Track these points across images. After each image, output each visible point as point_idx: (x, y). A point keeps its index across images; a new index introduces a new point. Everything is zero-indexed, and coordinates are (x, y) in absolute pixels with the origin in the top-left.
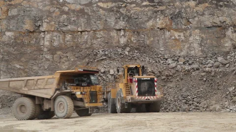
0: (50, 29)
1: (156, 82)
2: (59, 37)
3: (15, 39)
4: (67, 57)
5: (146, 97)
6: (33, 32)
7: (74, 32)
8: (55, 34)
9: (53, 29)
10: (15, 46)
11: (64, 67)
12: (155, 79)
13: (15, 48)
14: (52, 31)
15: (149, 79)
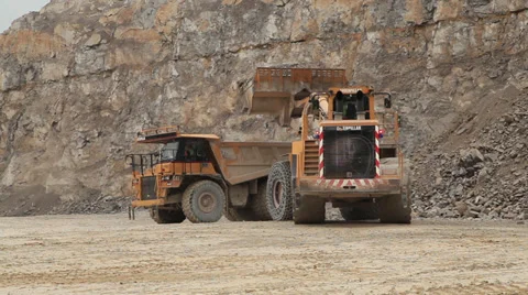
0: (450, 15)
1: (380, 136)
2: (468, 31)
3: (383, 46)
4: (471, 79)
5: (345, 182)
6: (424, 25)
7: (502, 14)
8: (459, 25)
9: (455, 15)
10: (380, 63)
11: (462, 105)
12: (377, 129)
13: (381, 66)
14: (454, 20)
15: (359, 128)
